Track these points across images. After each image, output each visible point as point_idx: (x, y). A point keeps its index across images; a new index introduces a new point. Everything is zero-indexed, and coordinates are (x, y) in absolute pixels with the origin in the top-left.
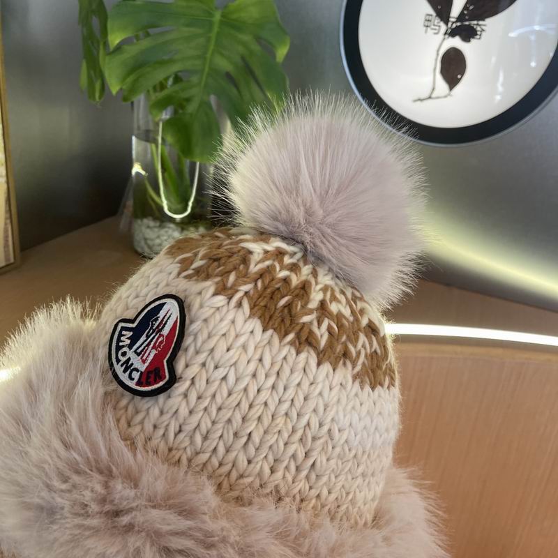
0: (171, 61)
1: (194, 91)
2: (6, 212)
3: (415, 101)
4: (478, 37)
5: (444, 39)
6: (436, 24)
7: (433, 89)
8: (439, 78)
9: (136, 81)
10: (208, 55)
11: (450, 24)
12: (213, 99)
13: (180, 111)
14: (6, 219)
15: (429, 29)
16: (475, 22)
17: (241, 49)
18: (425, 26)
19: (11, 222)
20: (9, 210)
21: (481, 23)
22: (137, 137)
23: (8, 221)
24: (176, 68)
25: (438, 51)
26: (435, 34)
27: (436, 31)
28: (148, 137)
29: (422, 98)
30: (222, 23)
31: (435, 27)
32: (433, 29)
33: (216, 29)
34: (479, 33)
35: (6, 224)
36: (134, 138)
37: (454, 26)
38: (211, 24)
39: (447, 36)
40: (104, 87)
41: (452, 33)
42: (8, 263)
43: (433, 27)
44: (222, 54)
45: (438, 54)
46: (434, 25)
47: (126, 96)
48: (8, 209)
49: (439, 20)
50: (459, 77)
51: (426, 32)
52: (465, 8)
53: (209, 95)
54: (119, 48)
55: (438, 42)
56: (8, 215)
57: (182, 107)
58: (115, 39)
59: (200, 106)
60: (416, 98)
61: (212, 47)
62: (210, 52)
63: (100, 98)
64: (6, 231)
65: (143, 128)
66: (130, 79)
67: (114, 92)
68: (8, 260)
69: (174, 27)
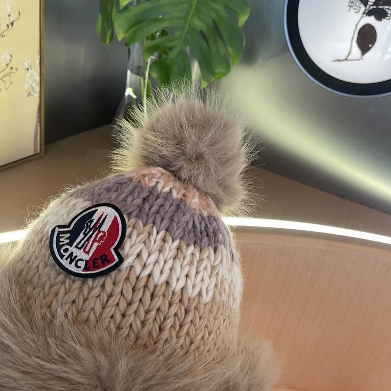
0: (162, 20)
1: (175, 43)
2: (38, 118)
3: (335, 61)
4: (388, 18)
5: (362, 17)
6: (357, 5)
8: (355, 45)
9: (135, 32)
10: (189, 17)
11: (368, 6)
12: (188, 49)
13: (164, 56)
14: (37, 122)
15: (352, 8)
16: (387, 7)
18: (349, 6)
19: (40, 125)
20: (39, 117)
22: (131, 71)
23: (38, 124)
24: (164, 25)
25: (357, 25)
26: (356, 12)
27: (357, 11)
28: (139, 71)
31: (356, 8)
32: (355, 9)
34: (389, 15)
35: (36, 126)
36: (129, 72)
37: (371, 8)
39: (364, 15)
40: (113, 35)
41: (369, 13)
42: (36, 153)
43: (355, 7)
44: (199, 17)
45: (356, 28)
46: (356, 6)
47: (127, 43)
48: (39, 115)
49: (360, 3)
50: (370, 46)
51: (349, 10)
53: (186, 46)
55: (358, 18)
56: (39, 120)
57: (166, 53)
58: (124, 1)
59: (179, 53)
60: (336, 59)
61: (192, 12)
62: (190, 15)
63: (109, 43)
64: (36, 131)
65: (136, 64)
66: (131, 31)
67: (120, 39)
68: (36, 150)
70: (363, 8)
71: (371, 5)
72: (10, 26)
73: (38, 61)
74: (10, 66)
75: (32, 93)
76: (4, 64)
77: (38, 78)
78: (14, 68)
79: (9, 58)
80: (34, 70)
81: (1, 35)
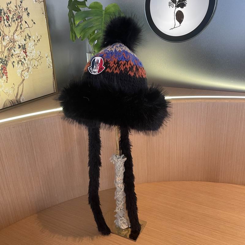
0: (92, 27)
5: (176, 8)
7: (175, 24)
8: (176, 21)
9: (84, 34)
14: (53, 79)
21: (185, 1)
23: (54, 79)
26: (173, 7)
29: (172, 28)
30: (105, 14)
31: (172, 5)
33: (104, 16)
34: (185, 4)
38: (102, 14)
40: (76, 36)
41: (177, 6)
47: (82, 39)
50: (182, 19)
51: (170, 7)
54: (78, 25)
56: (54, 78)
58: (77, 23)
63: (75, 40)
64: (53, 82)
66: (82, 34)
67: (78, 38)
68: (54, 91)
69: (92, 17)
70: (175, 5)
71: (178, 3)
72: (38, 41)
73: (50, 54)
74: (40, 56)
75: (50, 67)
76: (38, 55)
77: (51, 61)
78: (42, 57)
79: (39, 53)
80: (49, 58)
81: (36, 45)
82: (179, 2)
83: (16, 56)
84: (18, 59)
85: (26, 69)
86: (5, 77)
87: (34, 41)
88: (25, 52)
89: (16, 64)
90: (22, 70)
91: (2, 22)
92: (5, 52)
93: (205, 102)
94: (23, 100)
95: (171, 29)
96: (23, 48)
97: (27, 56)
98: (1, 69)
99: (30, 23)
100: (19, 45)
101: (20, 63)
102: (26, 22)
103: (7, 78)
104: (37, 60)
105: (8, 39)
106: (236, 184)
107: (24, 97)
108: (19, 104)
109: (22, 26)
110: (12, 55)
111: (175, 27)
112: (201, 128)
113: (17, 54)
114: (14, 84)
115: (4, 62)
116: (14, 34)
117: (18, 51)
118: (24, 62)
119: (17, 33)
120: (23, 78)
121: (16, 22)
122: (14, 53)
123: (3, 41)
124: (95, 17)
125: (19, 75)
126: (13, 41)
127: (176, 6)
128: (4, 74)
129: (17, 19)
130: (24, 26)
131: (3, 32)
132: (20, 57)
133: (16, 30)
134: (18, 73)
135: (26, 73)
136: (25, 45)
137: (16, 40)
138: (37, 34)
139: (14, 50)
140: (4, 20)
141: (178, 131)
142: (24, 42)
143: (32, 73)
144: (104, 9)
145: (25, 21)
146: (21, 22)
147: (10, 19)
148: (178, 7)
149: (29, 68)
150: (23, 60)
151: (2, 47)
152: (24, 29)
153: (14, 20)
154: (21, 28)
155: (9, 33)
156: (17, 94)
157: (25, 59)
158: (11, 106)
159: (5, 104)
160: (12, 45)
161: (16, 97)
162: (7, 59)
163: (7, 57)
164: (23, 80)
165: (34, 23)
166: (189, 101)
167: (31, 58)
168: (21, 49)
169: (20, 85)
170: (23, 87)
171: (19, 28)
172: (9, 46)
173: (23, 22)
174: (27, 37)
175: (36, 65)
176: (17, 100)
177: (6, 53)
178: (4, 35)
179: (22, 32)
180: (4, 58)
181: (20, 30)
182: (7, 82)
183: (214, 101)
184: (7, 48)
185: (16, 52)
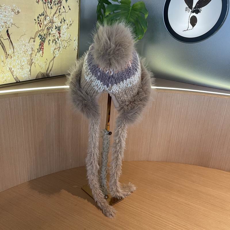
4: (200, 12)
7: (188, 27)
8: (190, 24)
10: (128, 18)
17: (136, 16)
18: (186, 10)
21: (200, 8)
30: (132, 9)
32: (188, 11)
33: (130, 11)
38: (129, 10)
44: (131, 17)
49: (189, 9)
50: (195, 23)
51: (186, 12)
52: (196, 5)
54: (107, 16)
58: (107, 14)
61: (129, 16)
62: (129, 17)
69: (120, 11)
70: (191, 10)
71: (193, 9)
72: (70, 25)
73: (77, 38)
74: (70, 39)
75: (75, 49)
76: (68, 38)
77: (77, 44)
79: (70, 35)
80: (76, 41)
81: (68, 28)
82: (195, 8)
83: (52, 35)
84: (53, 38)
85: (57, 48)
86: (41, 52)
87: (67, 24)
88: (59, 33)
89: (51, 42)
90: (55, 48)
91: (47, 3)
92: (45, 30)
93: (208, 96)
94: (51, 75)
95: (184, 31)
96: (59, 29)
97: (60, 36)
98: (39, 45)
99: (67, 9)
100: (56, 26)
101: (54, 42)
102: (64, 8)
103: (43, 53)
104: (67, 42)
105: (49, 20)
106: (224, 170)
107: (52, 72)
108: (48, 77)
109: (60, 10)
110: (50, 34)
111: (188, 29)
112: (201, 118)
113: (53, 34)
114: (47, 59)
115: (43, 39)
116: (53, 16)
117: (54, 31)
118: (57, 41)
119: (56, 15)
120: (54, 55)
121: (57, 5)
122: (51, 32)
123: (45, 20)
124: (123, 11)
125: (52, 52)
126: (52, 22)
127: (191, 12)
128: (41, 50)
129: (57, 3)
130: (62, 10)
131: (46, 12)
132: (55, 37)
133: (56, 13)
134: (51, 50)
135: (57, 52)
136: (60, 27)
137: (54, 21)
138: (70, 19)
139: (52, 30)
140: (48, 2)
141: (181, 118)
142: (59, 24)
143: (61, 52)
144: (131, 5)
145: (64, 6)
146: (60, 6)
147: (53, 2)
148: (193, 13)
149: (60, 47)
150: (57, 40)
151: (43, 26)
152: (62, 13)
153: (55, 4)
154: (60, 12)
155: (50, 14)
156: (48, 69)
157: (58, 39)
158: (42, 78)
159: (38, 76)
160: (51, 25)
161: (47, 71)
162: (45, 37)
163: (46, 35)
164: (54, 57)
165: (70, 9)
166: (194, 93)
167: (63, 39)
168: (56, 30)
169: (51, 61)
170: (53, 63)
171: (58, 11)
172: (48, 26)
173: (62, 7)
174: (63, 20)
175: (66, 46)
176: (47, 74)
177: (45, 32)
178: (46, 15)
179: (59, 15)
180: (43, 35)
181: (58, 14)
182: (42, 57)
183: (216, 96)
184: (46, 27)
185: (53, 32)
